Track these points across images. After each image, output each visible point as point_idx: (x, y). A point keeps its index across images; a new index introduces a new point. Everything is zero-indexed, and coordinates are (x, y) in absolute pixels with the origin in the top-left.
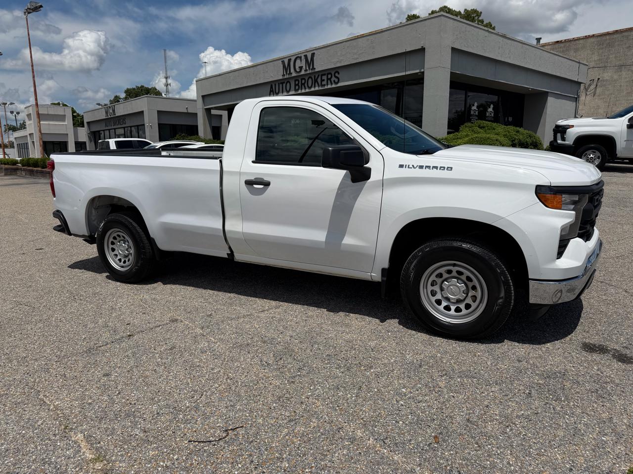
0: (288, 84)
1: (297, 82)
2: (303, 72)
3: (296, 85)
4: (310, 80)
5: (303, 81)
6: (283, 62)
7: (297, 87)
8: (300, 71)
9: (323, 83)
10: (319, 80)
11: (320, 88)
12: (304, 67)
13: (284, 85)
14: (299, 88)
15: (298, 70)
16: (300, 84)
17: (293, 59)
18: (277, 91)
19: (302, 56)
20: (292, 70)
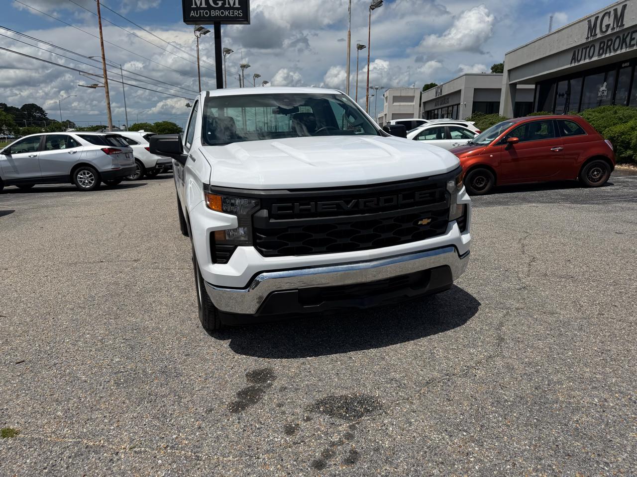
0: (593, 48)
1: (602, 45)
2: (609, 32)
3: (600, 49)
4: (618, 41)
5: (609, 43)
6: (590, 22)
7: (601, 51)
8: (607, 30)
9: (633, 42)
10: (628, 40)
11: (628, 50)
12: (612, 25)
13: (588, 49)
14: (603, 52)
15: (604, 30)
16: (605, 48)
17: (601, 16)
18: (579, 59)
19: (612, 10)
20: (598, 30)
